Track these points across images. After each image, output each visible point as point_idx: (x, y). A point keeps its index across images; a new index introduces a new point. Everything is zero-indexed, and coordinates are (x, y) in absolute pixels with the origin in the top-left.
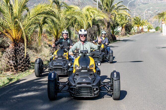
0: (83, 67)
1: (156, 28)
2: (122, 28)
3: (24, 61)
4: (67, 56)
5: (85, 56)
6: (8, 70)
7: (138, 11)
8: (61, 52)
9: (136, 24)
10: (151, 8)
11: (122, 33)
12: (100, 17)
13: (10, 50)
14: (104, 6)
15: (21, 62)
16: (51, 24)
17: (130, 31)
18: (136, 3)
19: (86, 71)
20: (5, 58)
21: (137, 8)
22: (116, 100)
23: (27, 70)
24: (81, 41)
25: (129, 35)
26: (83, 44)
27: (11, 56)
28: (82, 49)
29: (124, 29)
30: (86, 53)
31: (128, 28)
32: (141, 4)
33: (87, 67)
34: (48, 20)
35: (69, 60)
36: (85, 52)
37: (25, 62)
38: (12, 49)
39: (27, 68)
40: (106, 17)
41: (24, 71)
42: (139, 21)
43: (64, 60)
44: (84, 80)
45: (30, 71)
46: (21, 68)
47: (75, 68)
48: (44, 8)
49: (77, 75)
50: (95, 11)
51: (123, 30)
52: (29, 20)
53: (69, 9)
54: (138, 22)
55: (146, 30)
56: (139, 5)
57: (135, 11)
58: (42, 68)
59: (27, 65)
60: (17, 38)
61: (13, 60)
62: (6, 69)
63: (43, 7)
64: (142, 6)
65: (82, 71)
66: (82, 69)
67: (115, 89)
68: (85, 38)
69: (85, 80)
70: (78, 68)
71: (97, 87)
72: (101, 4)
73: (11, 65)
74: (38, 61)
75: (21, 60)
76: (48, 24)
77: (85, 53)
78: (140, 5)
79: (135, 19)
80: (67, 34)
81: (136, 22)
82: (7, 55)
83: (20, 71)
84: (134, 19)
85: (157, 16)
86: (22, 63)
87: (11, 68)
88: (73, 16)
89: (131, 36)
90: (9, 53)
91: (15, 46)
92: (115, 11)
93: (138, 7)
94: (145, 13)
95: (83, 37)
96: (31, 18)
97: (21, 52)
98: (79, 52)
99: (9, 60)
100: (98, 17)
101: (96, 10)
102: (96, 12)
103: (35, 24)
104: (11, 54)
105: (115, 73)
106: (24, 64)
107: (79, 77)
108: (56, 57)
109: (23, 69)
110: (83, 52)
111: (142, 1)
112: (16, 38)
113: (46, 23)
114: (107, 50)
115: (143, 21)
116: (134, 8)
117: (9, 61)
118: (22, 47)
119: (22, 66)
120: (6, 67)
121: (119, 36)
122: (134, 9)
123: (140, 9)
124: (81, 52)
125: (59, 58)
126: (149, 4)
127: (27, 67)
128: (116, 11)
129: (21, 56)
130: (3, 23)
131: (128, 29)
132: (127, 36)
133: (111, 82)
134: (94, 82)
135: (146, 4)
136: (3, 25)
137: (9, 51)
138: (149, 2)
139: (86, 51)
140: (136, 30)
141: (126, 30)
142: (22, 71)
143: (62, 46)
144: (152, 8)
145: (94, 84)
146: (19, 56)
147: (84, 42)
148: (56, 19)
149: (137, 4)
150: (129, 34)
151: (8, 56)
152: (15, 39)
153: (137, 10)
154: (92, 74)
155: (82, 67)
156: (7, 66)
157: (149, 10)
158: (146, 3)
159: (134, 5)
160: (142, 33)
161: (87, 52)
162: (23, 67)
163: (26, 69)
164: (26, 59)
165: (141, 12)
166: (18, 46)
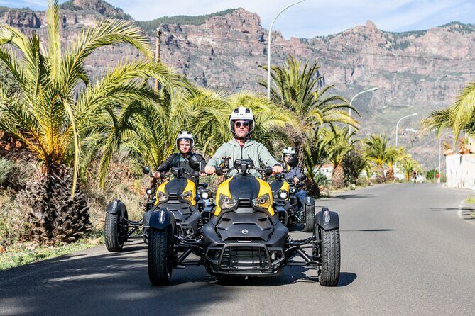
0: (241, 200)
1: (428, 173)
2: (336, 164)
3: (73, 214)
4: (194, 197)
5: (244, 174)
6: (29, 237)
7: (379, 126)
8: (178, 186)
9: (372, 155)
10: (413, 115)
11: (336, 180)
12: (276, 121)
13: (35, 183)
14: (284, 98)
15: (65, 215)
16: (145, 133)
17: (356, 175)
18: (372, 104)
19: (250, 210)
20: (21, 206)
21: (376, 119)
22: (330, 286)
23: (81, 240)
24: (237, 138)
25: (354, 185)
26: (242, 146)
27: (40, 198)
28: (238, 157)
29: (340, 170)
30: (249, 166)
31: (352, 167)
32: (384, 107)
33: (250, 200)
34: (137, 121)
35: (199, 207)
36: (247, 165)
37: (76, 216)
38: (43, 181)
39: (82, 233)
40: (292, 122)
41: (74, 241)
42: (381, 148)
43: (185, 205)
44: (245, 231)
45: (90, 240)
46: (66, 234)
47: (221, 203)
48: (132, 72)
49: (224, 220)
50: (262, 106)
51: (337, 171)
52: (92, 104)
53: (194, 94)
54: (378, 151)
55: (401, 176)
56: (380, 111)
57: (369, 128)
58: (123, 228)
59: (81, 226)
60: (57, 152)
61: (43, 211)
62: (23, 234)
63: (130, 71)
64: (388, 113)
65: (240, 210)
66: (239, 206)
67: (325, 250)
68: (245, 129)
69: (247, 231)
70: (226, 205)
71: (280, 249)
72: (280, 92)
73: (38, 225)
74: (114, 207)
75: (65, 209)
76: (135, 130)
77: (247, 168)
78: (384, 112)
79: (370, 144)
80: (191, 140)
81: (374, 151)
82: (29, 196)
83: (64, 240)
84: (367, 142)
85: (431, 118)
86: (67, 218)
87: (36, 231)
88: (206, 109)
89: (359, 188)
90: (33, 191)
91: (50, 173)
92: (317, 112)
93: (378, 115)
94: (398, 134)
95: (242, 126)
96: (95, 97)
97: (67, 190)
98: (231, 166)
99: (34, 211)
100: (272, 122)
101: (266, 104)
102: (266, 109)
103: (100, 130)
104: (39, 194)
105: (326, 213)
106: (74, 222)
107: (231, 224)
108: (163, 199)
109: (71, 235)
110: (240, 165)
111: (389, 101)
112: (53, 152)
113: (131, 128)
114: (298, 198)
115: (393, 149)
116: (368, 119)
117: (32, 212)
118: (68, 176)
119: (69, 227)
120: (23, 230)
121: (326, 189)
122: (367, 122)
123: (384, 122)
124: (237, 165)
125: (170, 202)
126: (409, 108)
127: (80, 231)
128: (320, 111)
129: (66, 199)
130: (21, 108)
131: (353, 169)
132: (348, 188)
133: (315, 237)
134: (270, 237)
135: (398, 107)
136: (20, 112)
137: (35, 187)
138: (408, 103)
139: (248, 163)
140: (374, 173)
141: (346, 172)
142: (69, 242)
143: (179, 171)
144: (416, 114)
145: (271, 242)
146: (62, 199)
147: (244, 139)
148: (161, 105)
149: (374, 109)
150: (355, 183)
151: (32, 199)
152: (51, 155)
153: (375, 124)
154: (265, 219)
155: (238, 199)
156: (27, 227)
157: (407, 123)
158: (400, 105)
159: (367, 112)
160: (390, 183)
161: (252, 165)
162: (71, 230)
163: (78, 237)
164: (80, 209)
165: (385, 129)
166: (57, 173)
